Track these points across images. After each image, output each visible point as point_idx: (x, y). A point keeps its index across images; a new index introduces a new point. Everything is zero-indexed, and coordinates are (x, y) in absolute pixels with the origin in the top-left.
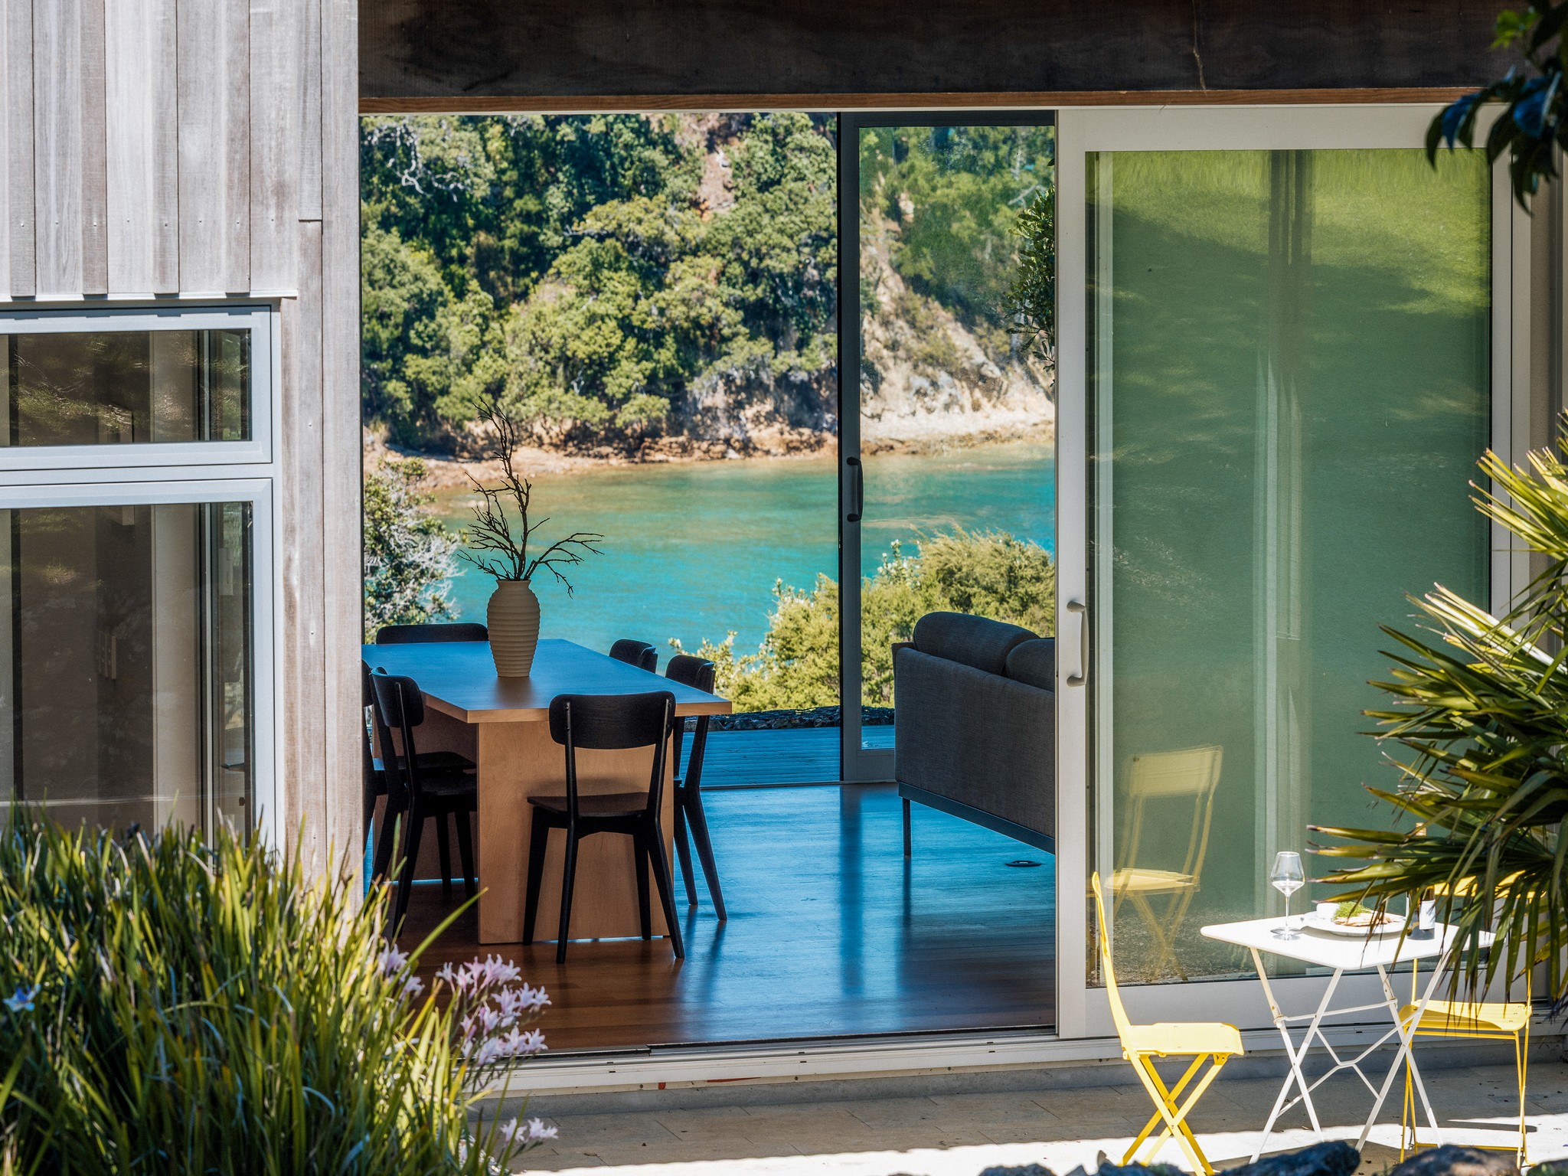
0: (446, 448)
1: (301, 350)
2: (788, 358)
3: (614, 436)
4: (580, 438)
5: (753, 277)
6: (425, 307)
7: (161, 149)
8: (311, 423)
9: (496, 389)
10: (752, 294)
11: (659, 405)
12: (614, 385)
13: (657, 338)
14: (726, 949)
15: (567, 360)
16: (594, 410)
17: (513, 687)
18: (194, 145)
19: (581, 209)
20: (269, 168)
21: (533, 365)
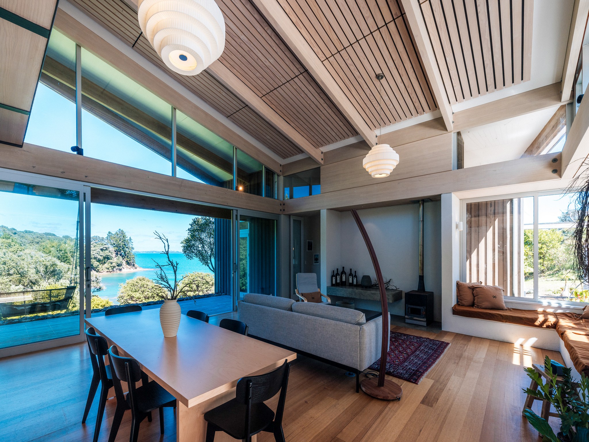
2: (119, 268)
3: (109, 272)
4: (107, 272)
5: (117, 264)
6: (98, 265)
10: (117, 265)
12: (109, 269)
15: (107, 268)
19: (107, 260)
21: (105, 268)
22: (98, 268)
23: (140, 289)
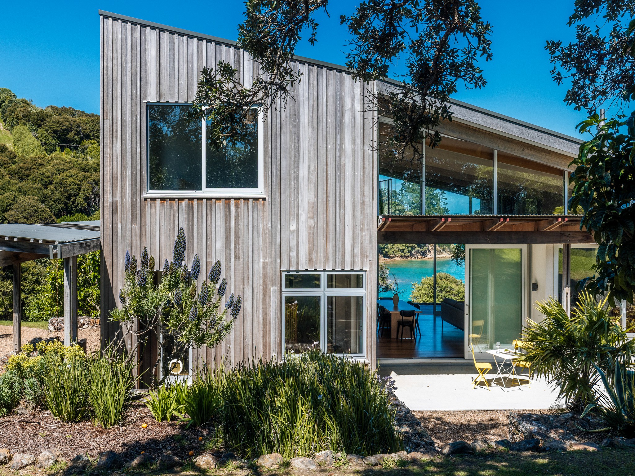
0: (389, 257)
1: (369, 277)
2: (422, 250)
3: (405, 256)
4: (401, 257)
7: (352, 251)
8: (370, 286)
9: (393, 252)
11: (409, 254)
12: (405, 252)
13: (409, 247)
14: (421, 341)
15: (401, 250)
16: (403, 254)
17: (396, 308)
18: (356, 251)
20: (365, 253)
21: (397, 250)
22: (386, 249)
23: (441, 294)
